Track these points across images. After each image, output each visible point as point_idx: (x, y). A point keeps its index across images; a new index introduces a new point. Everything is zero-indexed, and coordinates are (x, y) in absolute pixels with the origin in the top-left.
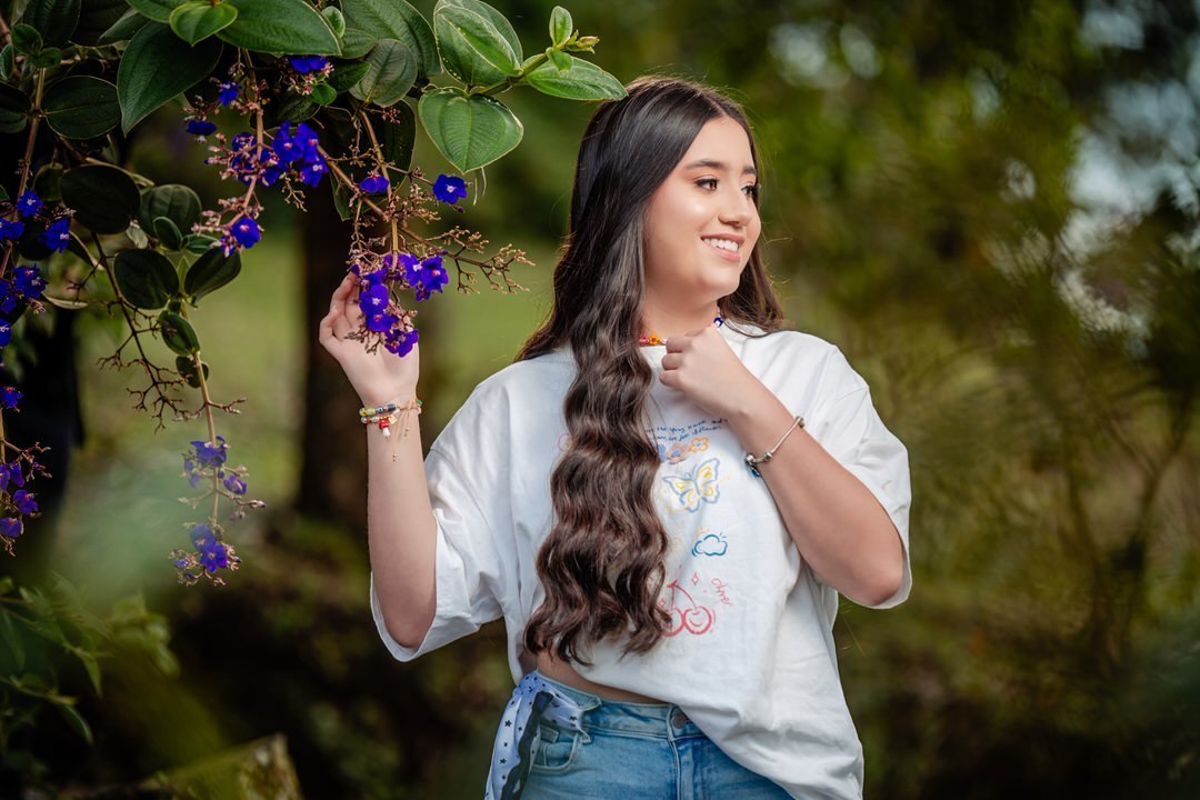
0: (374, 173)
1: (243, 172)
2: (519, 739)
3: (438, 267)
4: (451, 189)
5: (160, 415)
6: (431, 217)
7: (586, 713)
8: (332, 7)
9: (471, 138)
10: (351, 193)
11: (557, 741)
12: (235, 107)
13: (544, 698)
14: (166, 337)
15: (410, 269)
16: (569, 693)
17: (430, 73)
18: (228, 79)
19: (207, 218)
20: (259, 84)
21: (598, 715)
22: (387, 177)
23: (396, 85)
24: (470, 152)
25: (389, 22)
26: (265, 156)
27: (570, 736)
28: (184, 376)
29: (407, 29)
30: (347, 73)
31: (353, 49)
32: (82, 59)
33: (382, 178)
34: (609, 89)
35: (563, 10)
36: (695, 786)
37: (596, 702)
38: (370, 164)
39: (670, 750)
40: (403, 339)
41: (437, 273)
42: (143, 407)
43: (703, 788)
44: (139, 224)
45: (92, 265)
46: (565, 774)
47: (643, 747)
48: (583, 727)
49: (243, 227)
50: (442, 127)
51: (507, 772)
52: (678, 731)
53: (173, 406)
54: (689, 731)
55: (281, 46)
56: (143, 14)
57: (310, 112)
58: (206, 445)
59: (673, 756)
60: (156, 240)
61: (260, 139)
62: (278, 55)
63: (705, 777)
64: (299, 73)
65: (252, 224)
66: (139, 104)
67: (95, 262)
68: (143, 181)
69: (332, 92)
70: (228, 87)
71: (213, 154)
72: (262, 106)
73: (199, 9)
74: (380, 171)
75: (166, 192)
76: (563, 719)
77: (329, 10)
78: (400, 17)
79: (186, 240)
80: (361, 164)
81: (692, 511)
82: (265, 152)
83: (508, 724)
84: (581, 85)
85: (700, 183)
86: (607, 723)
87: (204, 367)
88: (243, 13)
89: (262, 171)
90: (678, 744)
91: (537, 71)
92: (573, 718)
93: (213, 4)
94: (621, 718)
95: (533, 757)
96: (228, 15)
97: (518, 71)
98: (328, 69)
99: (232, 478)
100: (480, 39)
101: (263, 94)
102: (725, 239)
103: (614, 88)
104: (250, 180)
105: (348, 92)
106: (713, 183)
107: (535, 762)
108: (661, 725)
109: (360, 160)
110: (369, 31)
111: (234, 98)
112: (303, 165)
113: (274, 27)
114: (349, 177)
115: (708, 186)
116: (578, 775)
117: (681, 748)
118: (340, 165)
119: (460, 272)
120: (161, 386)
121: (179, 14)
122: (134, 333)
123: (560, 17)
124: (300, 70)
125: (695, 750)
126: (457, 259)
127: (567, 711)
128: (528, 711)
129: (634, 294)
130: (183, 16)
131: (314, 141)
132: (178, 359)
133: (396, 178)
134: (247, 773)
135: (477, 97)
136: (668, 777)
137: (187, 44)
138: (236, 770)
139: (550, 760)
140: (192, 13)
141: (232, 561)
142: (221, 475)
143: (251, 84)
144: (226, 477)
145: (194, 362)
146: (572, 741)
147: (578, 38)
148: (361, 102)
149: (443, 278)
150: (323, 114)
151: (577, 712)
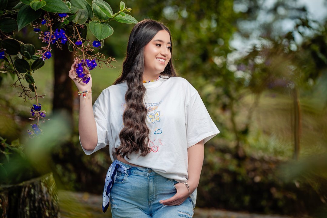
0: (78, 40)
1: (47, 40)
2: (112, 175)
3: (95, 62)
4: (97, 44)
5: (25, 98)
6: (92, 51)
7: (128, 169)
8: (68, 1)
9: (101, 32)
10: (73, 45)
11: (121, 176)
12: (45, 25)
13: (118, 166)
14: (27, 80)
15: (88, 63)
16: (124, 165)
17: (91, 17)
18: (43, 18)
19: (39, 52)
20: (51, 20)
21: (131, 170)
22: (81, 41)
23: (83, 20)
24: (101, 36)
25: (81, 5)
26: (52, 37)
27: (124, 175)
28: (31, 89)
29: (86, 7)
30: (72, 17)
31: (73, 11)
32: (7, 14)
33: (80, 42)
34: (134, 21)
35: (123, 2)
36: (153, 187)
37: (130, 167)
38: (77, 38)
39: (147, 178)
40: (87, 79)
41: (94, 63)
42: (21, 96)
43: (155, 188)
44: (20, 53)
45: (9, 62)
46: (123, 184)
47: (141, 178)
48: (127, 173)
49: (47, 54)
50: (94, 30)
51: (109, 183)
52: (149, 174)
53: (28, 96)
54: (152, 174)
55: (56, 11)
56: (23, 3)
57: (63, 26)
58: (36, 106)
59: (148, 180)
60: (24, 57)
61: (51, 33)
62: (55, 13)
63: (156, 185)
64: (60, 17)
65: (49, 53)
66: (22, 24)
67: (10, 62)
68: (21, 43)
69: (68, 21)
70: (44, 20)
71: (40, 36)
72: (52, 25)
73: (37, 2)
74: (80, 40)
75: (27, 45)
76: (122, 171)
77: (67, 2)
78: (84, 4)
79: (32, 57)
80: (75, 38)
81: (153, 123)
82: (52, 35)
83: (109, 172)
84: (127, 20)
85: (157, 45)
86: (133, 172)
87: (36, 87)
88: (47, 3)
89: (52, 40)
90: (149, 177)
91: (117, 17)
92: (125, 171)
93: (40, 1)
94: (136, 171)
95: (115, 180)
96: (44, 3)
97: (112, 17)
98: (67, 16)
99: (42, 114)
100: (103, 9)
101: (52, 22)
102: (161, 59)
103: (135, 21)
104: (49, 42)
105: (72, 22)
106: (160, 45)
107: (116, 181)
108: (145, 173)
109: (75, 37)
110: (77, 7)
111: (45, 23)
112: (62, 39)
113: (55, 6)
114: (73, 42)
115: (159, 46)
116: (126, 184)
117: (150, 178)
118: (70, 39)
119: (99, 63)
120: (25, 91)
121: (32, 3)
122: (19, 79)
123: (122, 4)
124: (61, 16)
125: (153, 179)
126: (98, 60)
127: (123, 169)
128: (114, 169)
129: (142, 70)
130: (33, 4)
131: (64, 33)
132: (29, 85)
133: (83, 41)
134: (43, 182)
135: (102, 23)
136: (147, 185)
137: (34, 10)
138: (40, 181)
139: (119, 180)
140: (36, 3)
141: (42, 133)
142: (40, 113)
143: (49, 20)
144: (41, 113)
145: (33, 86)
146: (124, 176)
147: (127, 9)
148: (75, 24)
149: (96, 65)
150: (66, 27)
151: (126, 169)
